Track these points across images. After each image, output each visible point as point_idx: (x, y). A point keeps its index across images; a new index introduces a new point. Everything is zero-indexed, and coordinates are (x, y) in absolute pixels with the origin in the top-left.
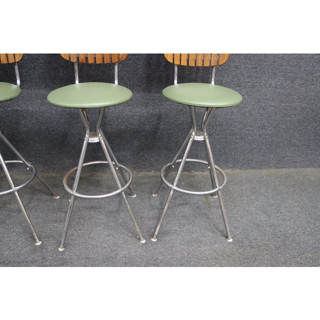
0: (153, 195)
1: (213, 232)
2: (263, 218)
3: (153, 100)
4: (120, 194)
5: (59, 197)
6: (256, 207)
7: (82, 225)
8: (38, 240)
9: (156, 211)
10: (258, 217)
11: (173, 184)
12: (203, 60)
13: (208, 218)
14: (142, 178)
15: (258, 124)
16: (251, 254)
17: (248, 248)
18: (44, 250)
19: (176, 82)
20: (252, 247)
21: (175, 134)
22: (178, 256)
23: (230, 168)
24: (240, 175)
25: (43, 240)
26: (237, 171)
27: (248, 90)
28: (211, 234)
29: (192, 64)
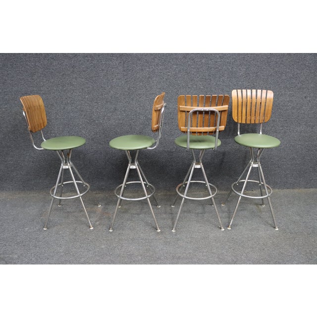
0: (222, 205)
1: (265, 225)
2: (298, 218)
4: (211, 198)
6: (292, 212)
8: (158, 229)
10: (294, 217)
11: (241, 193)
12: (255, 120)
13: (260, 217)
15: (290, 157)
17: (289, 234)
19: (239, 133)
20: (291, 233)
22: (246, 237)
29: (248, 122)
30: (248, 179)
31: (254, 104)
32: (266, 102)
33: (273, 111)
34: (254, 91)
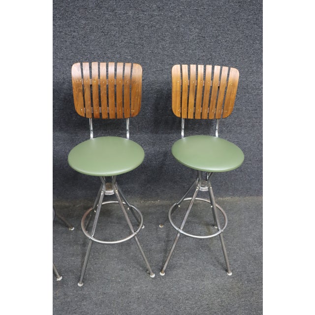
0: (160, 226)
1: (214, 265)
3: (160, 140)
5: (73, 229)
7: (98, 259)
8: (59, 276)
9: (163, 243)
10: (255, 249)
11: (180, 228)
12: (208, 113)
13: (210, 250)
14: (149, 207)
15: (256, 158)
16: (249, 288)
17: (246, 282)
18: (65, 285)
19: (182, 134)
20: (249, 281)
21: (180, 168)
22: (184, 291)
23: (230, 196)
24: (239, 203)
25: (63, 275)
26: (237, 198)
27: (248, 129)
28: (212, 268)
29: (198, 117)
30: (196, 197)
31: (208, 88)
32: (226, 88)
33: (239, 96)
34: (209, 67)
